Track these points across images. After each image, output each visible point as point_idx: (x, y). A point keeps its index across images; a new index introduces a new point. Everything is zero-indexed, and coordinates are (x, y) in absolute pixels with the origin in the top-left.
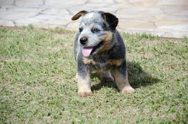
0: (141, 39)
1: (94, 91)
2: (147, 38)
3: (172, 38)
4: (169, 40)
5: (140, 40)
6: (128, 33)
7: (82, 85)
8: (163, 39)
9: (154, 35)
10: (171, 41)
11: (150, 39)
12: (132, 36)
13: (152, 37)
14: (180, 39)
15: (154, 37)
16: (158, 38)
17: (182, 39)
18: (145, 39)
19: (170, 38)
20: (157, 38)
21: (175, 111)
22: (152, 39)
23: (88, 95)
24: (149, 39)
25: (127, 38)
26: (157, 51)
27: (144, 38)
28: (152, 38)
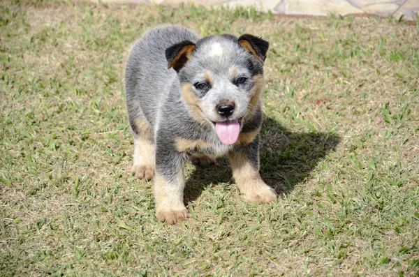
0: (233, 21)
2: (247, 17)
3: (303, 16)
4: (296, 20)
5: (231, 23)
6: (202, 7)
8: (283, 19)
9: (263, 10)
10: (301, 22)
11: (254, 20)
12: (212, 12)
13: (258, 14)
14: (321, 18)
15: (261, 13)
16: (271, 16)
17: (325, 18)
18: (244, 19)
19: (298, 17)
20: (269, 16)
22: (258, 19)
23: (180, 218)
24: (251, 20)
25: (200, 18)
26: (279, 56)
27: (240, 17)
28: (258, 16)
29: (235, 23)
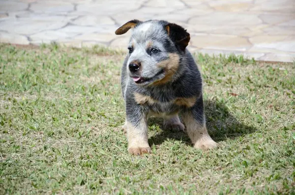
0: (227, 64)
1: (154, 145)
2: (237, 62)
3: (276, 63)
4: (271, 65)
5: (225, 65)
6: (206, 55)
7: (134, 137)
8: (262, 64)
9: (248, 58)
10: (274, 66)
11: (242, 64)
12: (214, 58)
13: (245, 60)
14: (289, 63)
15: (248, 60)
16: (254, 62)
17: (292, 63)
18: (234, 63)
19: (273, 63)
20: (252, 62)
21: (280, 178)
22: (244, 64)
23: (143, 152)
24: (240, 64)
25: (205, 62)
26: (252, 83)
27: (232, 62)
28: (245, 62)
29: (227, 65)
